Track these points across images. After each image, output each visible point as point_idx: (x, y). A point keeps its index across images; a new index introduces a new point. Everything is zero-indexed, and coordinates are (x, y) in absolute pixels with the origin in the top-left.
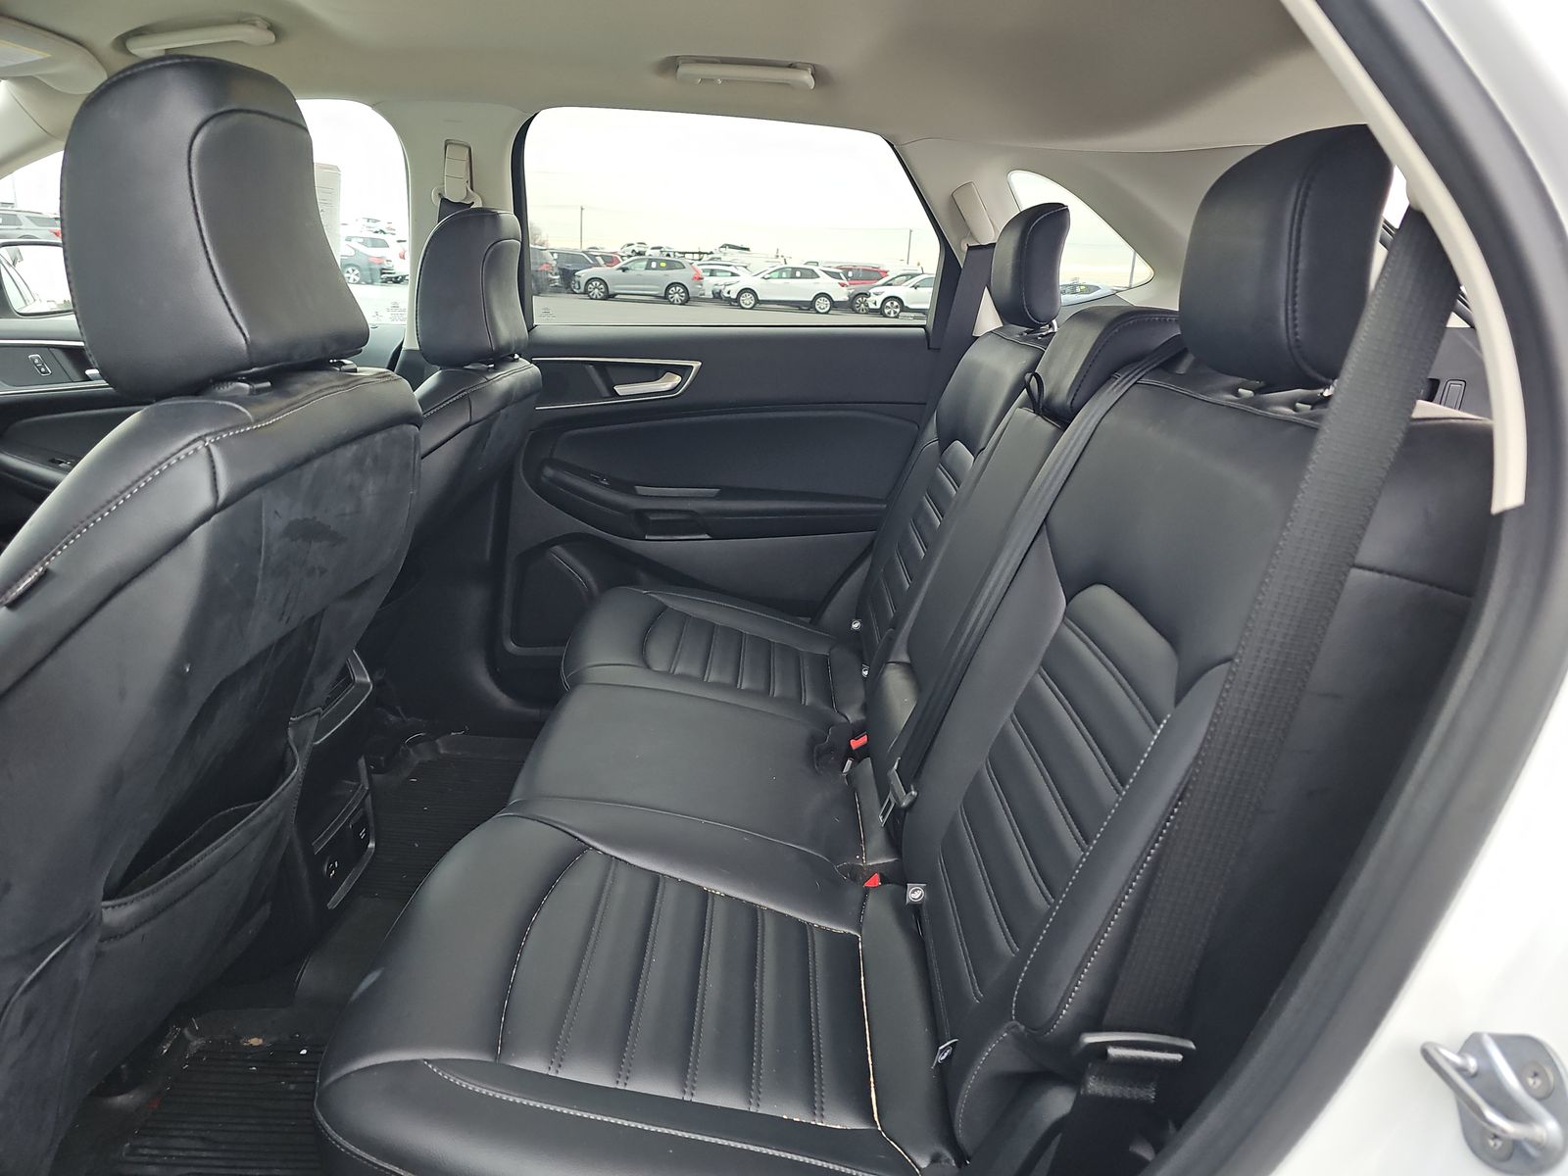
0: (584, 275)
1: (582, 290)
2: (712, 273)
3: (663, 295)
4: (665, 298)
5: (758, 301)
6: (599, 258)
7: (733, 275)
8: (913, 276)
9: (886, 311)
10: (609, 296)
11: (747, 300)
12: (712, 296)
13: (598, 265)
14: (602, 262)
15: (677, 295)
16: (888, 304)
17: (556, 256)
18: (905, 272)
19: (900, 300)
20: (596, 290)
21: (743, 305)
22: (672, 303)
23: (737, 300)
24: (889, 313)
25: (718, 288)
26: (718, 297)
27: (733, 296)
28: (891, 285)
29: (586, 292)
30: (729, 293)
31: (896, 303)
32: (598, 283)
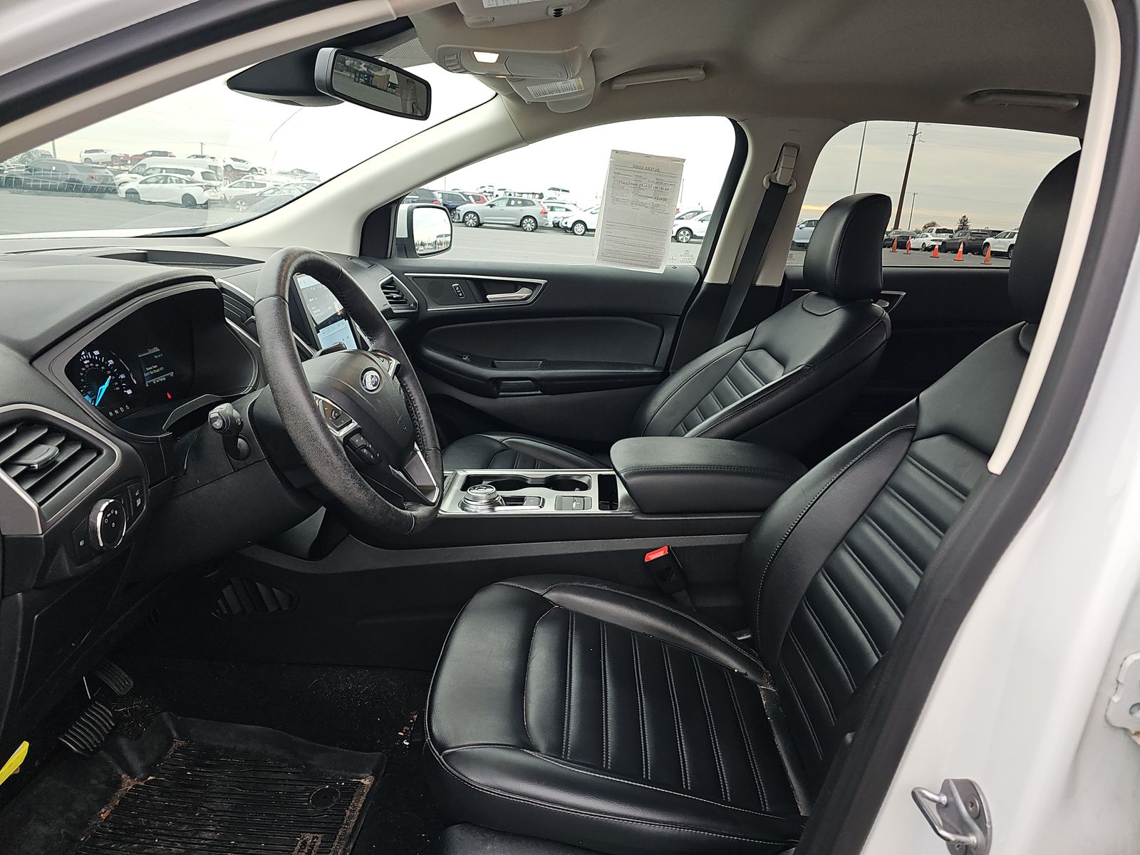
0: (462, 209)
1: (461, 220)
2: (552, 209)
3: (519, 224)
4: (520, 227)
5: (587, 230)
6: (471, 198)
7: (567, 210)
8: (699, 213)
9: (680, 238)
10: (479, 225)
11: (580, 228)
12: (552, 226)
13: (470, 202)
14: (472, 200)
15: (529, 224)
16: (682, 233)
17: (441, 195)
18: (694, 210)
19: (690, 230)
20: (471, 220)
21: (576, 232)
22: (525, 231)
23: (572, 229)
24: (682, 239)
25: (557, 220)
26: (556, 226)
27: (569, 225)
28: (683, 219)
29: (464, 221)
30: (566, 223)
31: (687, 232)
32: (473, 215)
